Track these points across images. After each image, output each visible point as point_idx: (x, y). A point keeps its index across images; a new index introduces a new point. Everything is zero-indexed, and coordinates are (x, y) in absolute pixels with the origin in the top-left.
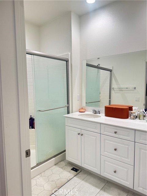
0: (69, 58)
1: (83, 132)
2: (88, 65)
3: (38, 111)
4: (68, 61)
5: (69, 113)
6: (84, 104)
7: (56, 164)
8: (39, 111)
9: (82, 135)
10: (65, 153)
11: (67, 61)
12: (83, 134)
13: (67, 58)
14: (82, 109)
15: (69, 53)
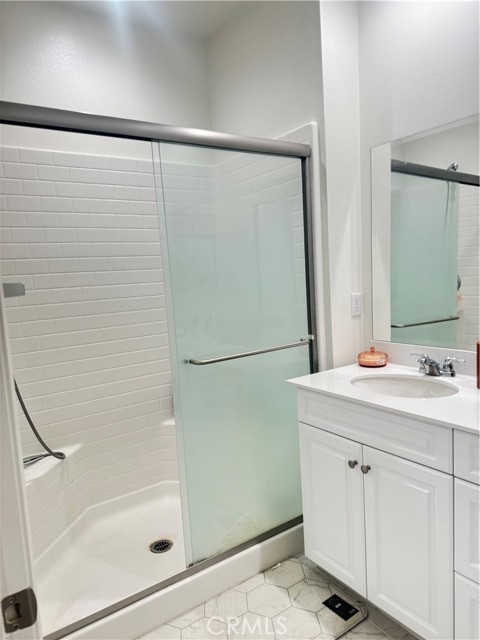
0: (312, 142)
1: (369, 457)
2: (399, 168)
3: (186, 362)
4: (309, 156)
5: (317, 371)
6: (384, 332)
7: (264, 568)
8: (191, 362)
9: (366, 469)
10: (302, 528)
11: (304, 158)
12: (369, 468)
13: (306, 143)
14: (373, 351)
15: (314, 124)
